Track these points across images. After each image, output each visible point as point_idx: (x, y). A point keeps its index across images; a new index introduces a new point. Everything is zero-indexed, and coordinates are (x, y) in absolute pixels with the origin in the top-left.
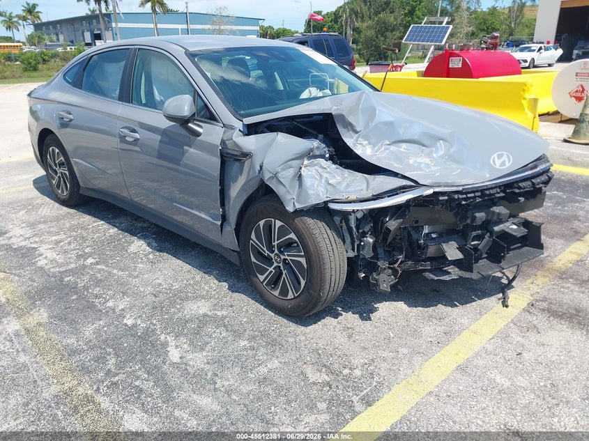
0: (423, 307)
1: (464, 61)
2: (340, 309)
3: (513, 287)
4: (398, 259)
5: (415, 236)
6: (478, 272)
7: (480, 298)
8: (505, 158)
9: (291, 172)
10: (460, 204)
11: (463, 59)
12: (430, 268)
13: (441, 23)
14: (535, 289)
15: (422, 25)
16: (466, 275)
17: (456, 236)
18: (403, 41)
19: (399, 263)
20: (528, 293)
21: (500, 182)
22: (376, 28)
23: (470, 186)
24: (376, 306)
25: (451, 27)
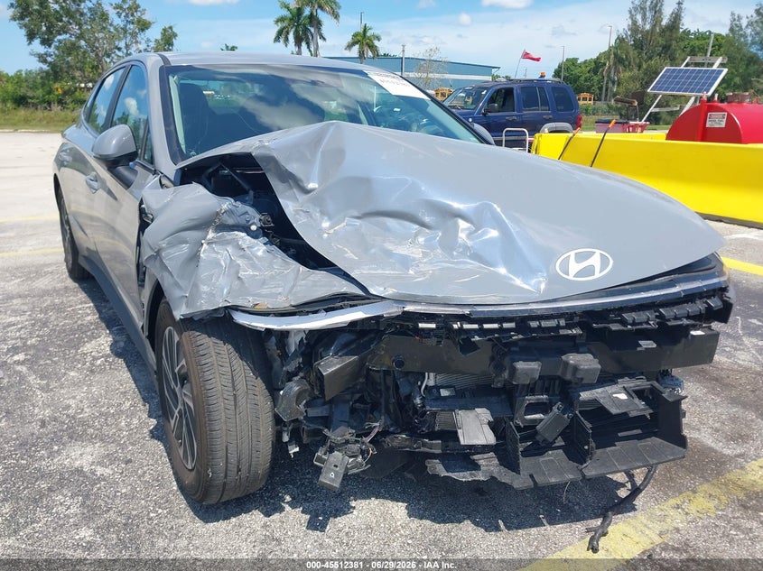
0: (433, 521)
1: (730, 119)
2: (288, 498)
3: (633, 509)
4: (371, 429)
5: (404, 390)
6: (531, 476)
7: (552, 523)
8: (595, 261)
9: (185, 249)
10: (468, 340)
11: (729, 116)
12: (439, 451)
13: (712, 65)
14: (677, 519)
15: (682, 67)
16: (505, 476)
17: (494, 399)
18: (649, 90)
19: (373, 435)
20: (658, 527)
21: (568, 308)
22: (643, 79)
23: (491, 309)
24: (353, 504)
25: (726, 70)
